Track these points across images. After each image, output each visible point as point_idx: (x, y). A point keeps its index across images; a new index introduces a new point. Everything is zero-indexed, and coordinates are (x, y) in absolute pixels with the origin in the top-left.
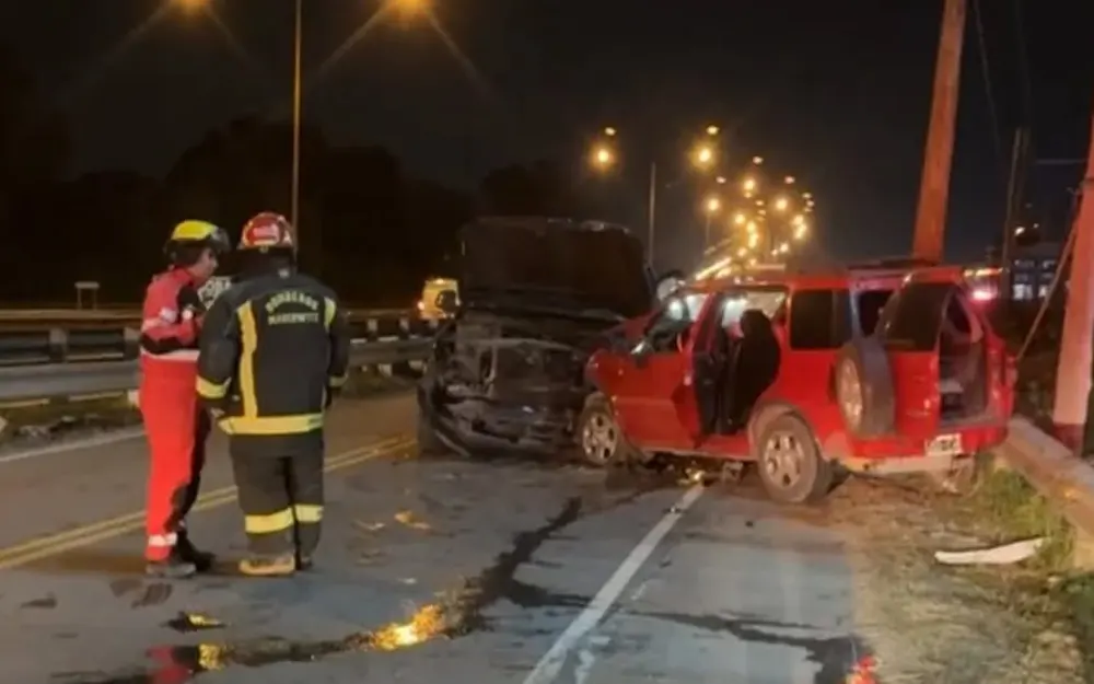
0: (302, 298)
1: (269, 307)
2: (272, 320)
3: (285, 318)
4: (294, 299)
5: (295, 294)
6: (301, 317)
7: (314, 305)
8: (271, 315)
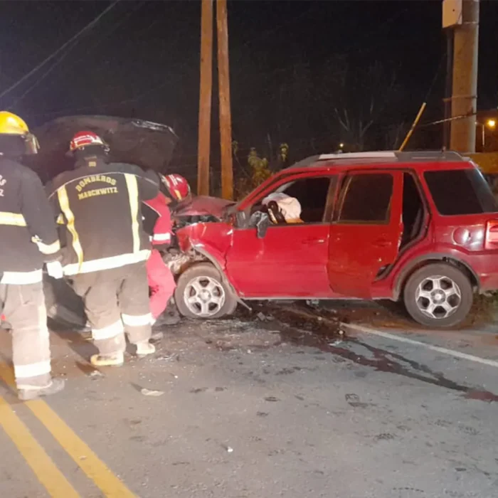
0: (103, 179)
1: (79, 188)
2: (81, 196)
3: (90, 194)
4: (98, 180)
5: (98, 176)
6: (104, 191)
7: (113, 182)
8: (80, 193)
